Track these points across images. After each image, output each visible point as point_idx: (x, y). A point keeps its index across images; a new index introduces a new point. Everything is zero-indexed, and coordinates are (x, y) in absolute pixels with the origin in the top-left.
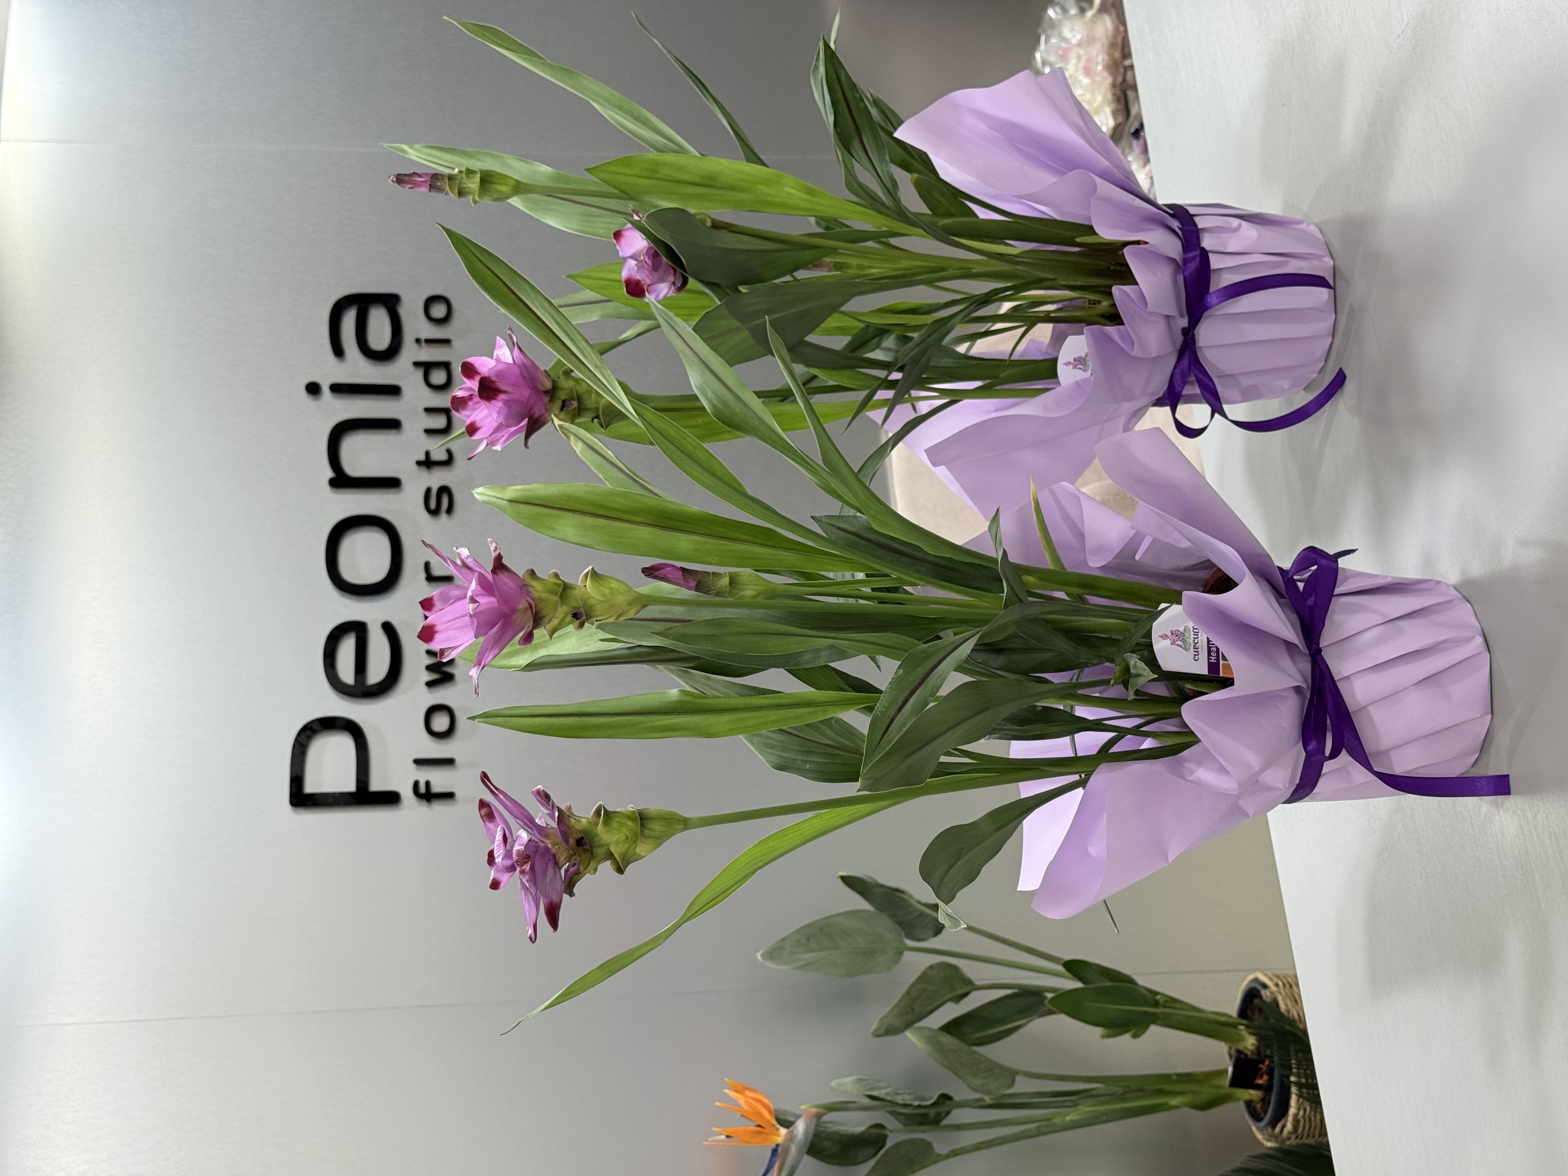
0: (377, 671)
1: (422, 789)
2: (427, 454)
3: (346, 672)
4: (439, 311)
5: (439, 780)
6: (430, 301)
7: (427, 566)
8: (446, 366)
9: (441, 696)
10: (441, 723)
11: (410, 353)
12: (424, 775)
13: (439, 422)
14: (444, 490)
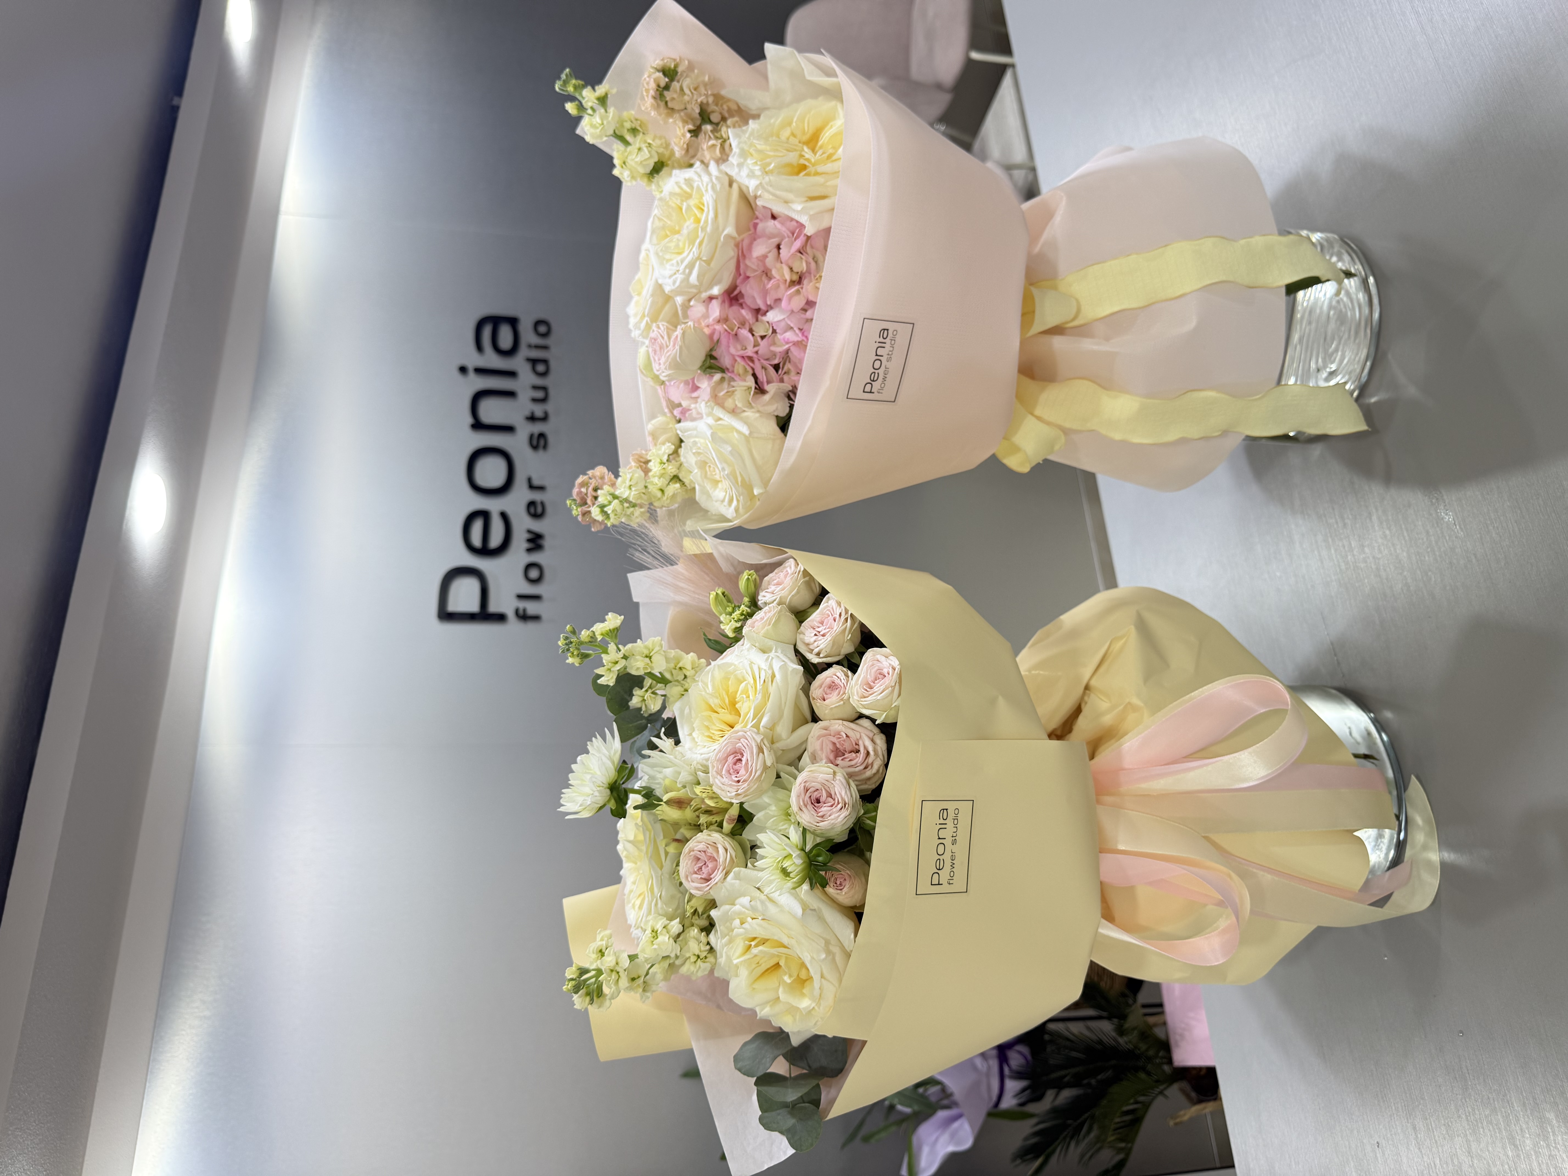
0: (495, 540)
1: (521, 612)
2: (533, 413)
3: (476, 539)
4: (542, 329)
5: (531, 608)
6: (538, 323)
7: (529, 480)
8: (545, 362)
9: (535, 557)
10: (534, 574)
11: (524, 352)
12: (522, 605)
13: (540, 394)
14: (542, 435)
